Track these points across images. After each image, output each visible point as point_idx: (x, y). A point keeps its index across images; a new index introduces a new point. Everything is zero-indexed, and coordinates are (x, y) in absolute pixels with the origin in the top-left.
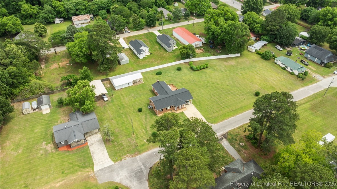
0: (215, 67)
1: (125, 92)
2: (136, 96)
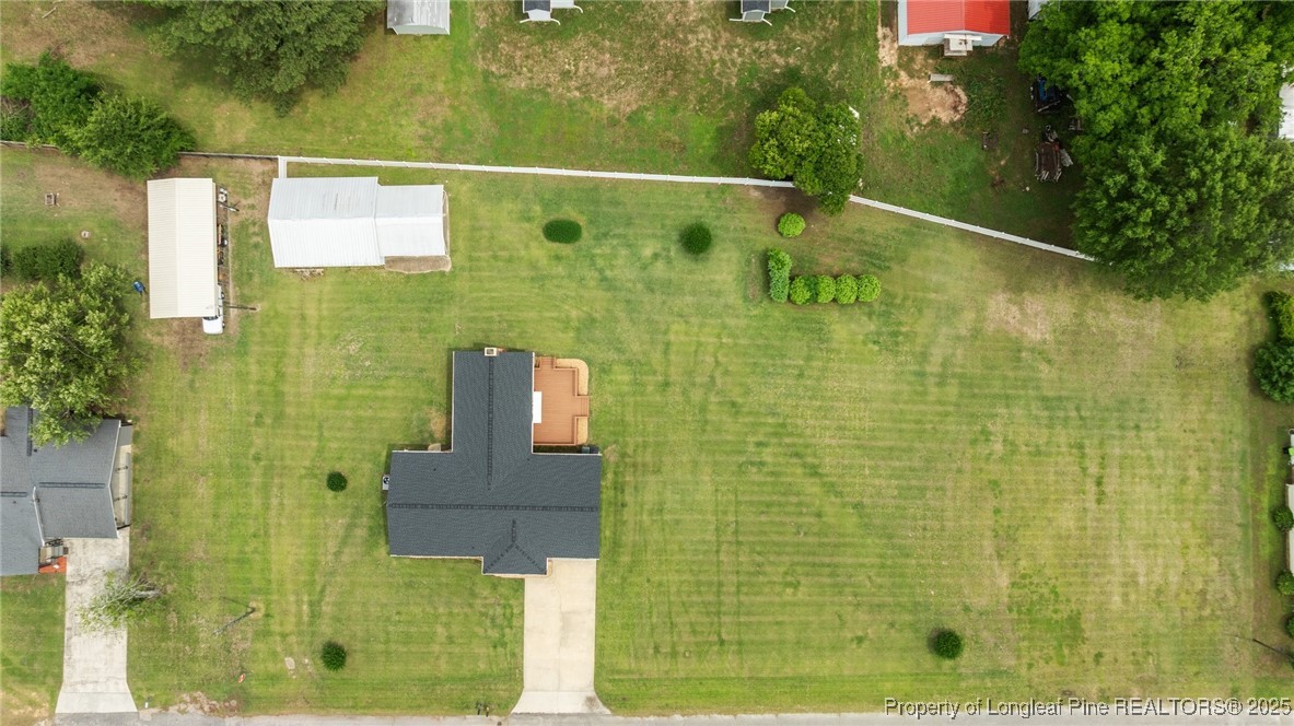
0: (909, 317)
1: (324, 305)
2: (367, 363)
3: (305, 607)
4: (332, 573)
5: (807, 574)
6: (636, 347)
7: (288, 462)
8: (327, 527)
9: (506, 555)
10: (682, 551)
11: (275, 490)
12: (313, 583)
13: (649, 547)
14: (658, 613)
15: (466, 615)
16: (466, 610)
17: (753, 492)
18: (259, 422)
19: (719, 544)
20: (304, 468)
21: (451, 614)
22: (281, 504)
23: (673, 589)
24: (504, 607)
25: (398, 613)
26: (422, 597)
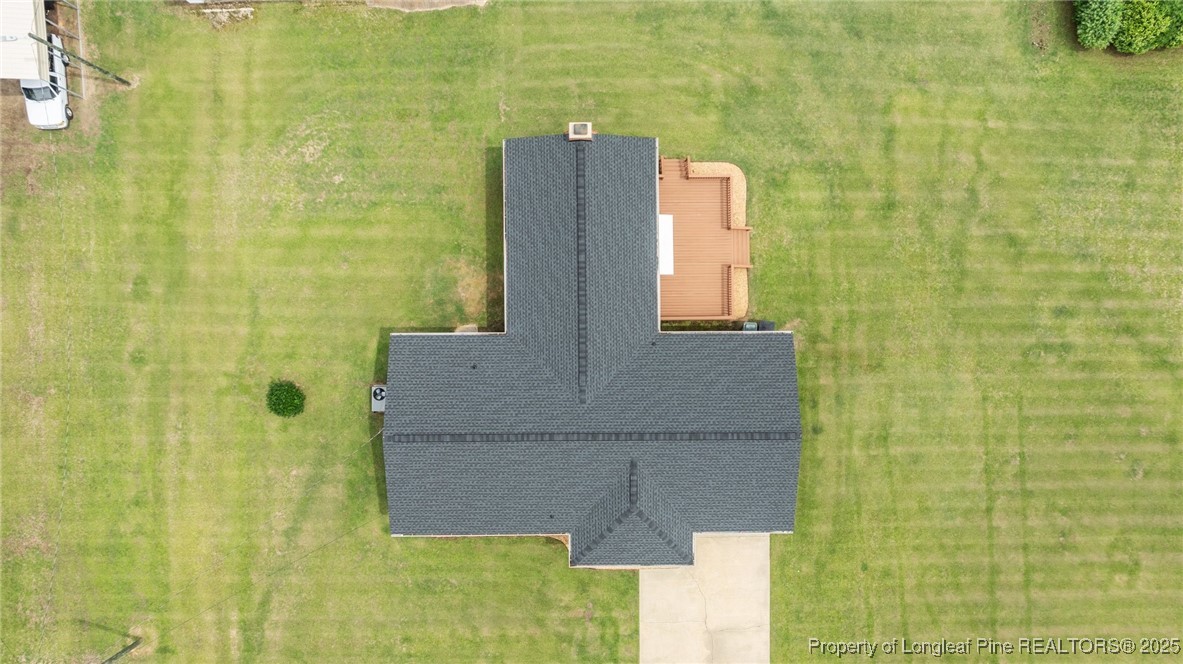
1: (256, 74)
2: (338, 179)
3: (234, 633)
4: (284, 569)
5: (1153, 549)
6: (832, 138)
7: (196, 365)
8: (269, 483)
9: (618, 529)
10: (924, 511)
11: (173, 417)
12: (246, 588)
13: (865, 507)
14: (884, 626)
15: (532, 640)
16: (532, 630)
17: (1049, 400)
18: (140, 292)
19: (992, 497)
20: (226, 374)
21: (503, 638)
22: (185, 443)
23: (910, 582)
24: (603, 624)
25: (406, 640)
26: (449, 609)
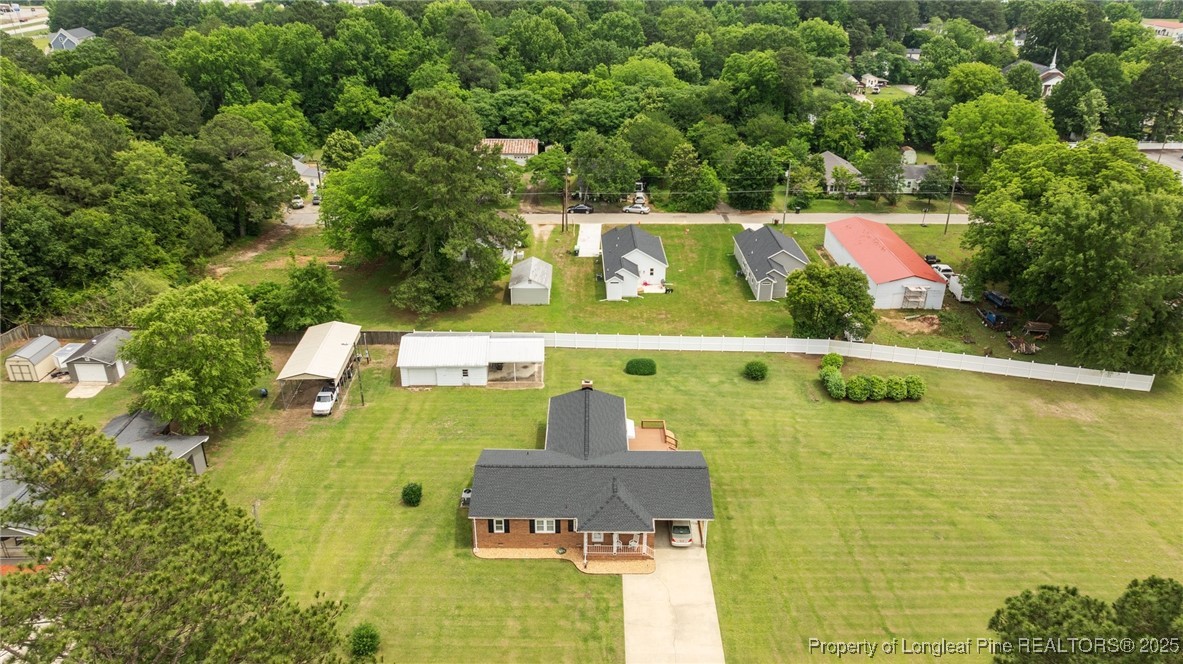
0: (963, 412)
1: (428, 404)
2: (460, 432)
4: (383, 573)
5: (968, 571)
6: (717, 422)
7: (361, 490)
8: (388, 535)
9: (606, 508)
10: (808, 553)
11: (339, 508)
13: (768, 550)
18: (340, 465)
19: (850, 547)
22: (342, 518)
23: (809, 586)
24: (598, 600)
26: (492, 592)
